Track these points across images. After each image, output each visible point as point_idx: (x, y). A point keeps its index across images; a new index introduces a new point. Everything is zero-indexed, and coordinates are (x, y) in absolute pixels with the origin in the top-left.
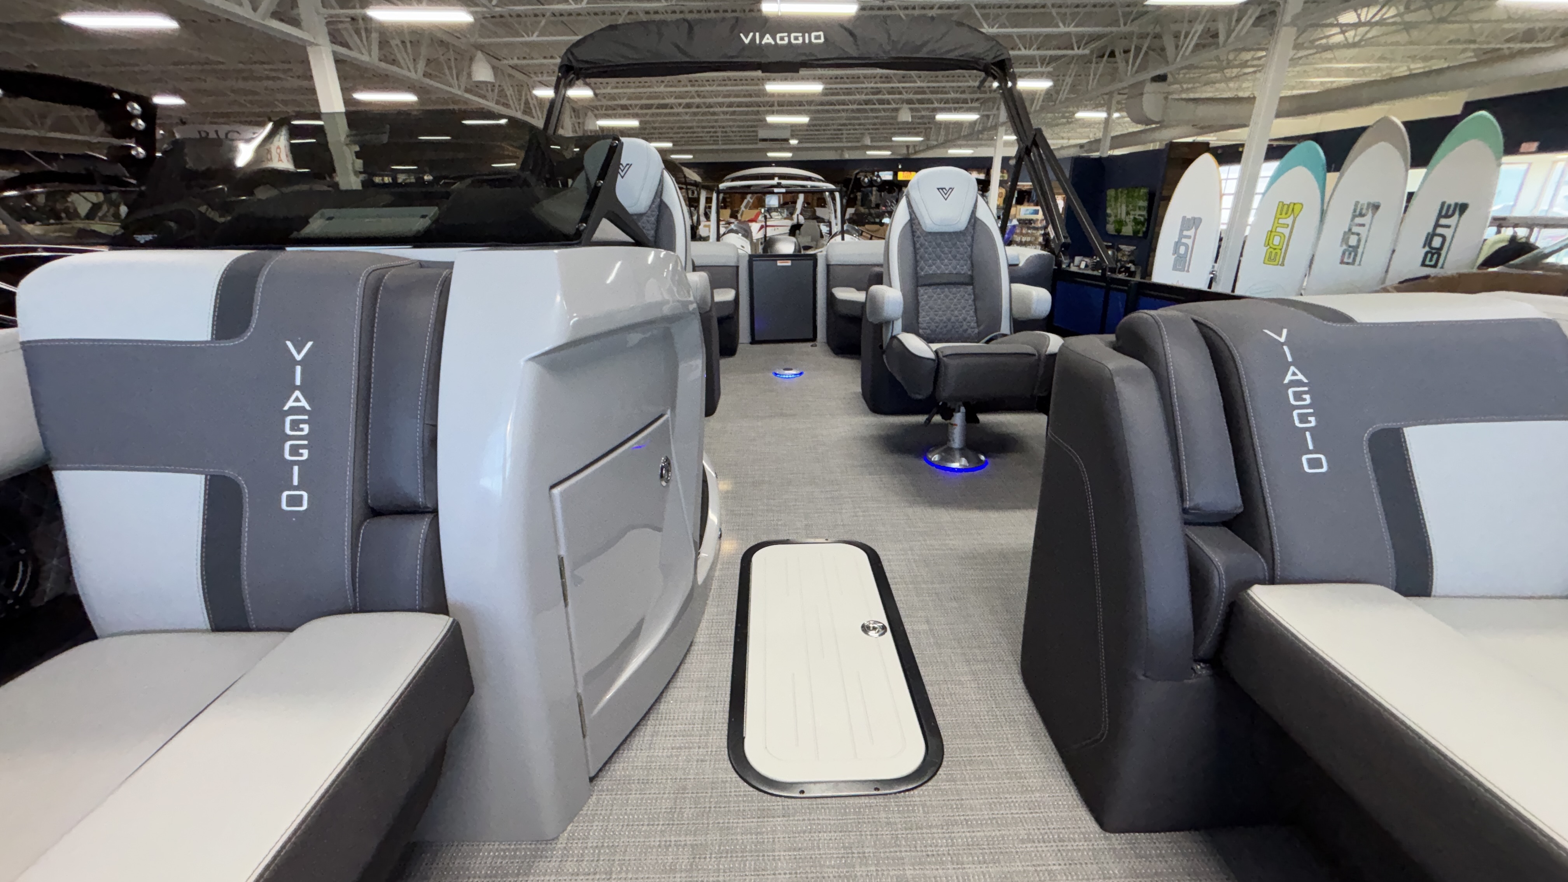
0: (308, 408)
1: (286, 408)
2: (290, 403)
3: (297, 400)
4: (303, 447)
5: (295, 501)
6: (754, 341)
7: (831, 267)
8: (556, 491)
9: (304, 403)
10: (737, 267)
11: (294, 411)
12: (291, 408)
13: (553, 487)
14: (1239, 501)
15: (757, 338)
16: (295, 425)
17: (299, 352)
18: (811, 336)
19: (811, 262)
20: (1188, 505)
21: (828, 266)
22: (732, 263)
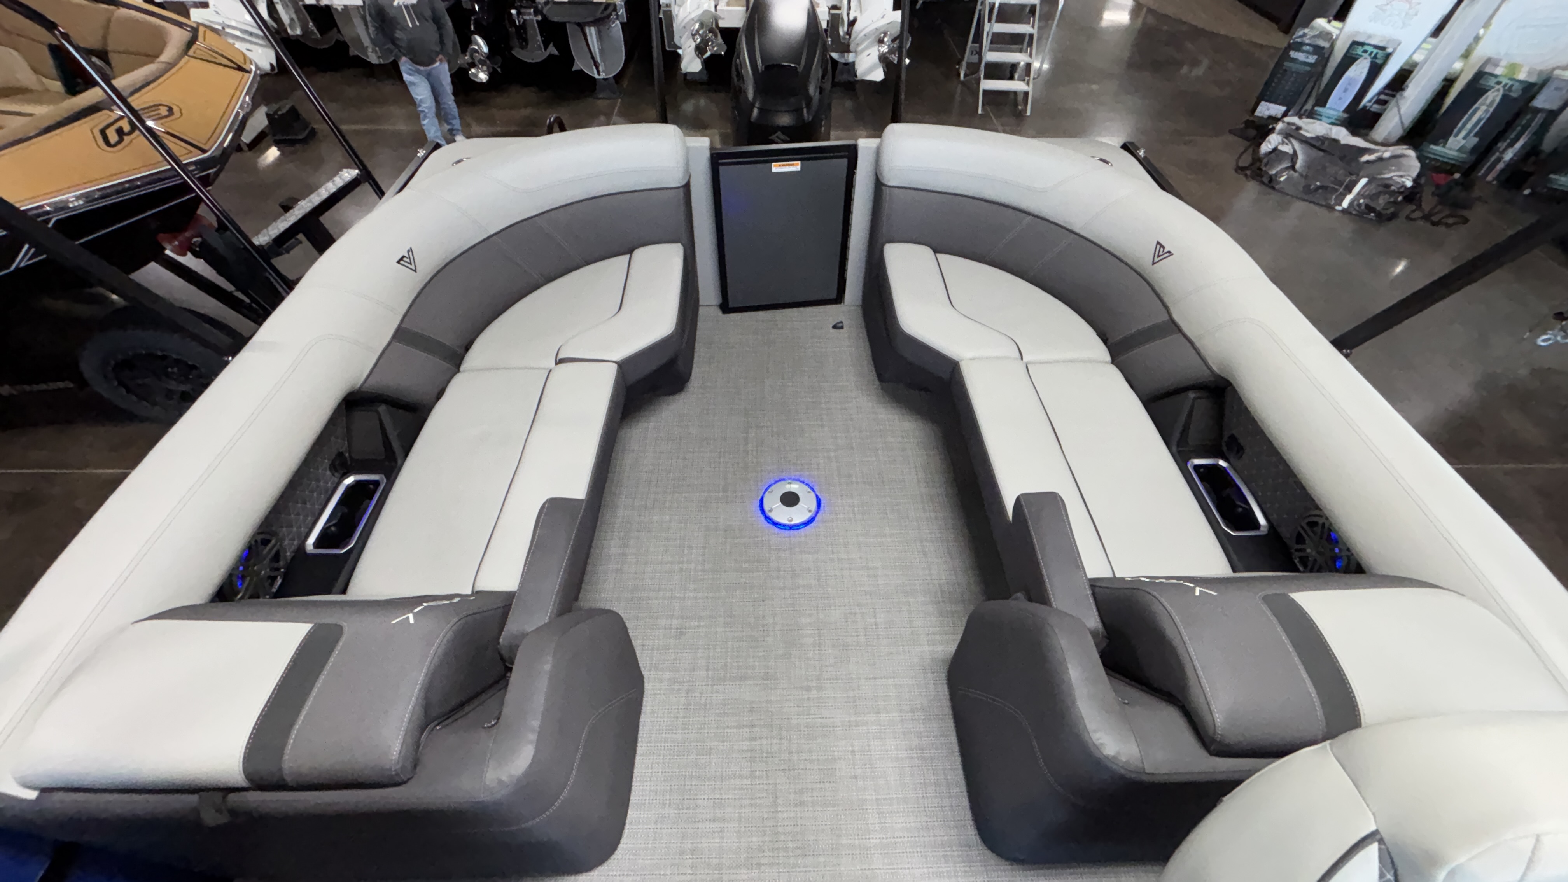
6: (726, 307)
7: (886, 191)
10: (687, 187)
15: (731, 305)
18: (834, 295)
19: (845, 161)
21: (879, 185)
22: (675, 180)
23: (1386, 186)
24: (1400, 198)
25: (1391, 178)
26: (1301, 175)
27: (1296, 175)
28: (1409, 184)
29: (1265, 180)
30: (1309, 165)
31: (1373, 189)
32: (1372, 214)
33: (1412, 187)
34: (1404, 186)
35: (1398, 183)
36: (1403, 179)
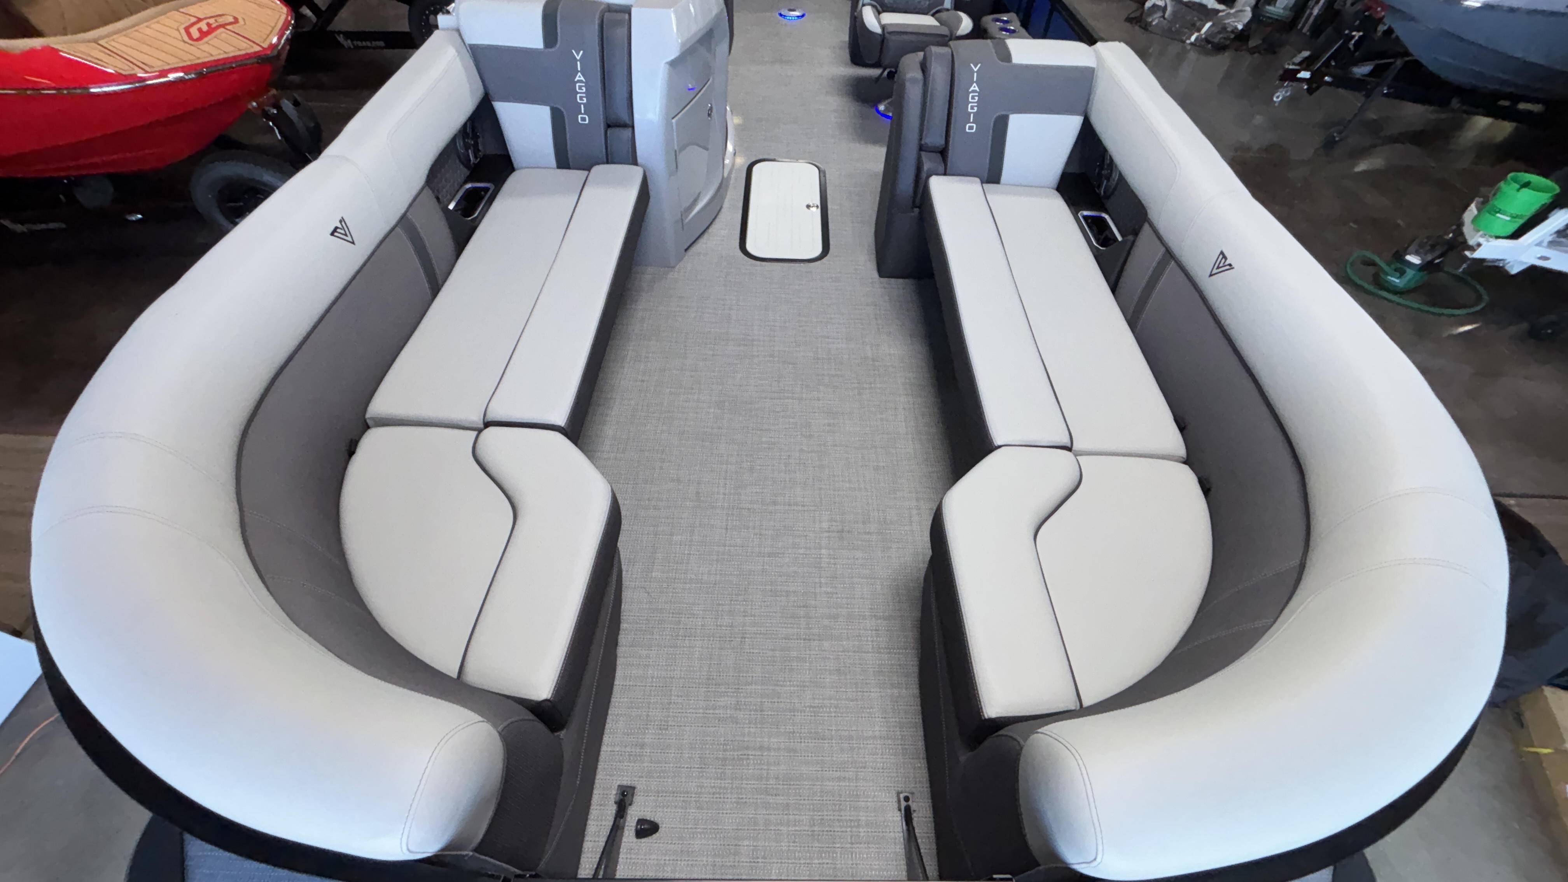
0: (584, 80)
1: (576, 80)
2: (577, 78)
3: (579, 77)
4: (584, 97)
5: (583, 119)
8: (674, 121)
9: (582, 78)
11: (579, 81)
12: (578, 80)
13: (673, 118)
14: (943, 142)
16: (580, 88)
17: (578, 56)
20: (923, 142)
23: (1224, 28)
24: (1232, 36)
25: (1229, 23)
26: (1169, 21)
27: (1165, 22)
28: (1240, 27)
29: (1143, 26)
30: (1175, 13)
31: (1215, 30)
32: (1210, 46)
33: (1242, 30)
34: (1236, 28)
35: (1232, 26)
36: (1236, 24)
